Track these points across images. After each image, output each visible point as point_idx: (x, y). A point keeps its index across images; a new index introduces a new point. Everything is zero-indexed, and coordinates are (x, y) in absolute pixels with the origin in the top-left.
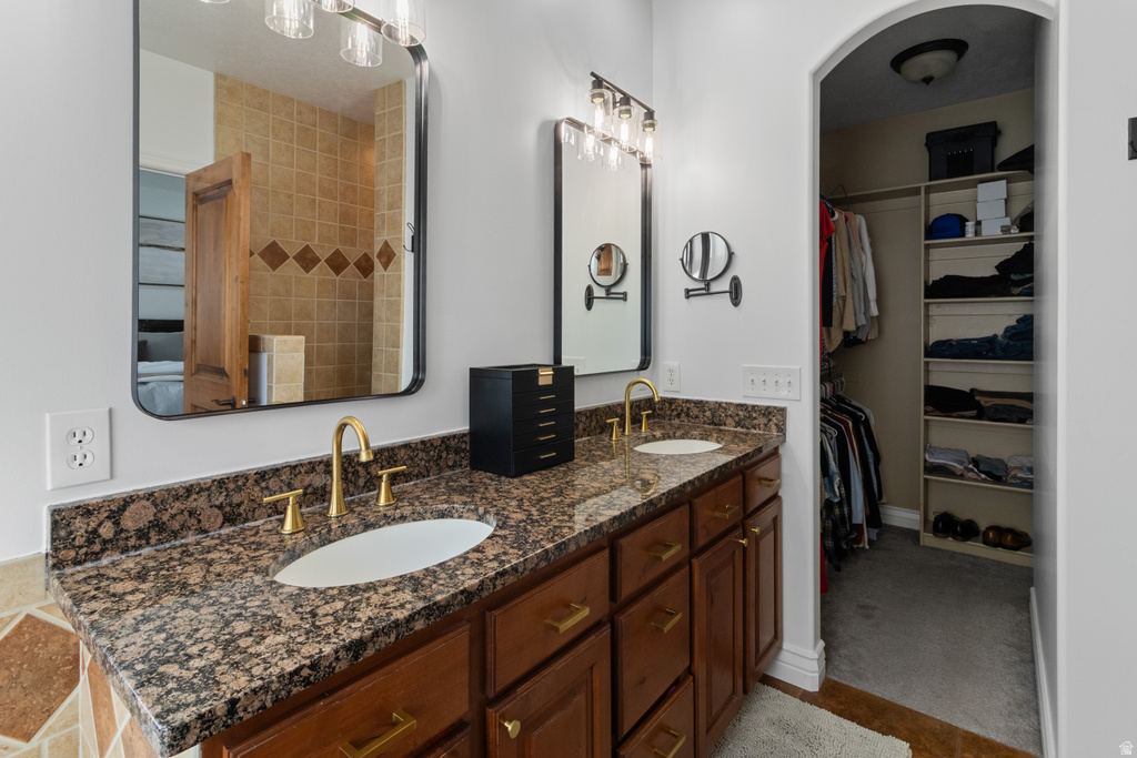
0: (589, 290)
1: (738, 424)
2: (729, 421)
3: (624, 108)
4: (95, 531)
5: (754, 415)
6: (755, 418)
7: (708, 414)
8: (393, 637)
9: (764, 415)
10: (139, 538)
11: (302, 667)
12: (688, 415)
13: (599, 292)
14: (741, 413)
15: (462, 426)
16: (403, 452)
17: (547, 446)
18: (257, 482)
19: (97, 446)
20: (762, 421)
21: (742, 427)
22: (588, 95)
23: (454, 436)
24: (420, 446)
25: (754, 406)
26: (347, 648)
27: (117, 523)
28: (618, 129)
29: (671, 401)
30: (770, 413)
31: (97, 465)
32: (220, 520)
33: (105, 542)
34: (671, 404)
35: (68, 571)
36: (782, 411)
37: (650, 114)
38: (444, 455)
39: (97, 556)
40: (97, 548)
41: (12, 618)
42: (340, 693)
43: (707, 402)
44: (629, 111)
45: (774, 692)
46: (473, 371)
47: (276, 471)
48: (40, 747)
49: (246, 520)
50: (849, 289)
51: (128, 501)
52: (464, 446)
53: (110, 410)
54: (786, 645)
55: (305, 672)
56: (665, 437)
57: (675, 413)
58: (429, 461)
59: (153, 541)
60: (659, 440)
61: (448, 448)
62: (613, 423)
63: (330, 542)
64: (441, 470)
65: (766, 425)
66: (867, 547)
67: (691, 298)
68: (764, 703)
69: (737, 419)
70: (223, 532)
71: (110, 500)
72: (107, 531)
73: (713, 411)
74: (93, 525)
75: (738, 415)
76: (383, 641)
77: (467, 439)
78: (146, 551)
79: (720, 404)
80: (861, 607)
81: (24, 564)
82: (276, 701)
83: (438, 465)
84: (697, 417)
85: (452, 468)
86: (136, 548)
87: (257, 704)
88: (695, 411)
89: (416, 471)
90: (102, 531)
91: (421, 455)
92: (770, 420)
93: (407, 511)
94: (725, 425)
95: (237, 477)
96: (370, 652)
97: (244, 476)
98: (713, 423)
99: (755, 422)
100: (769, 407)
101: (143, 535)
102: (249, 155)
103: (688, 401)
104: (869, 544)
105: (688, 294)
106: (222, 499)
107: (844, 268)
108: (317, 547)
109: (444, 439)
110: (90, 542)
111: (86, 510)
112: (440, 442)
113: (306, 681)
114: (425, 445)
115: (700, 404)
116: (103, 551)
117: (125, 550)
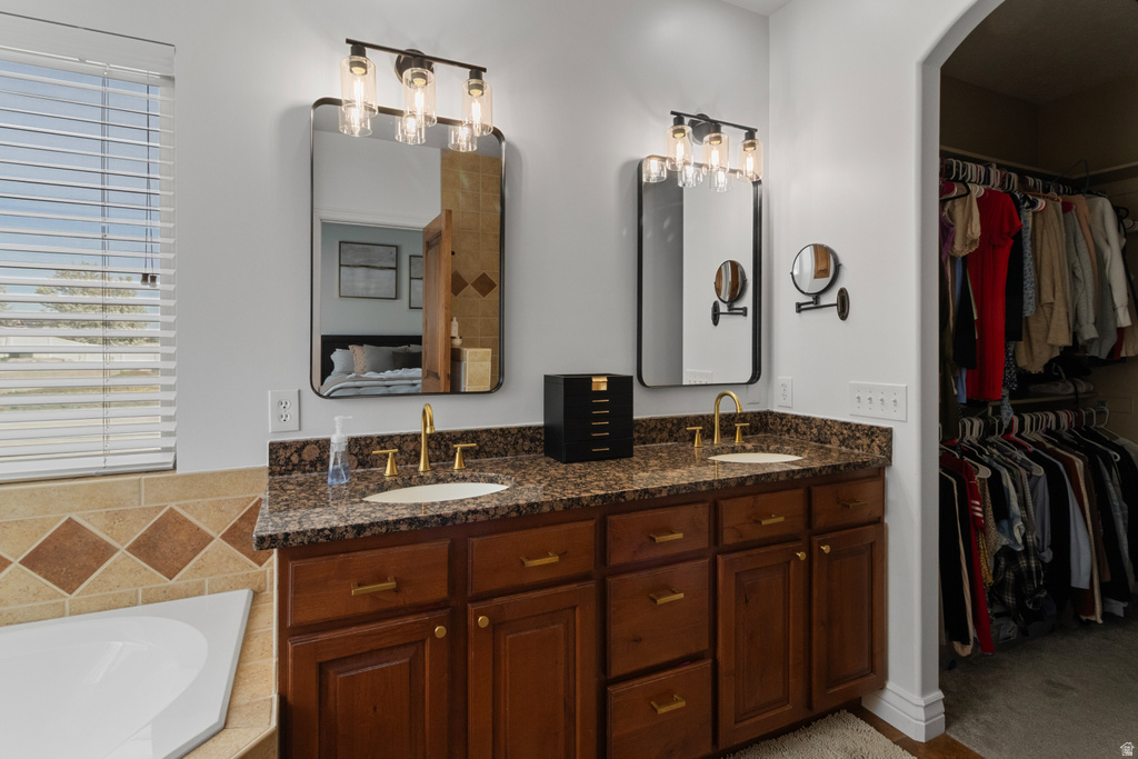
0: (716, 305)
1: (842, 442)
2: (834, 439)
3: (714, 135)
4: (289, 458)
5: (858, 435)
6: (858, 438)
7: (815, 431)
8: (384, 530)
9: (867, 435)
10: (311, 466)
11: (325, 529)
12: (796, 431)
13: (723, 308)
14: (845, 432)
15: (538, 421)
16: (484, 435)
17: (601, 442)
18: (379, 443)
19: (293, 411)
20: (866, 441)
21: (846, 447)
22: (670, 132)
23: (530, 428)
24: (498, 432)
25: (857, 425)
26: (354, 527)
27: (300, 455)
28: (708, 156)
29: (782, 416)
30: (873, 433)
31: (292, 423)
32: (356, 463)
33: (294, 465)
34: (782, 419)
35: (276, 477)
36: (888, 432)
37: (751, 134)
38: (521, 441)
39: (290, 472)
40: (290, 468)
41: (254, 498)
42: (353, 554)
43: (814, 419)
44: (719, 138)
45: (864, 726)
46: (545, 376)
47: (391, 437)
48: (265, 572)
49: (372, 466)
50: (1058, 295)
51: (306, 443)
52: (539, 436)
53: (299, 391)
54: (890, 685)
55: (327, 532)
56: (755, 450)
57: (785, 428)
58: (507, 444)
59: (318, 469)
60: (749, 451)
61: (524, 437)
62: (695, 431)
63: (411, 486)
64: (517, 453)
65: (869, 446)
66: (1100, 621)
67: (803, 312)
68: (848, 733)
69: (841, 437)
70: (358, 471)
71: (297, 442)
72: (295, 459)
73: (820, 429)
74: (288, 454)
75: (842, 434)
76: (377, 530)
77: (542, 431)
78: (315, 474)
79: (825, 421)
80: (1049, 682)
81: (259, 470)
82: (310, 542)
83: (515, 448)
84: (805, 434)
85: (528, 452)
86: (310, 472)
87: (299, 540)
88: (803, 428)
89: (495, 451)
90: (292, 458)
91: (500, 439)
92: (873, 441)
93: (467, 474)
94: (830, 443)
95: (366, 438)
96: (368, 533)
97: (371, 438)
98: (819, 441)
99: (859, 442)
100: (872, 427)
101: (313, 464)
102: (450, 212)
103: (796, 417)
104: (1102, 618)
105: (800, 308)
106: (357, 450)
107: (1053, 268)
108: (401, 487)
109: (520, 429)
110: (287, 464)
111: (284, 446)
112: (516, 431)
113: (327, 537)
114: (504, 432)
115: (807, 420)
116: (293, 470)
117: (304, 472)
